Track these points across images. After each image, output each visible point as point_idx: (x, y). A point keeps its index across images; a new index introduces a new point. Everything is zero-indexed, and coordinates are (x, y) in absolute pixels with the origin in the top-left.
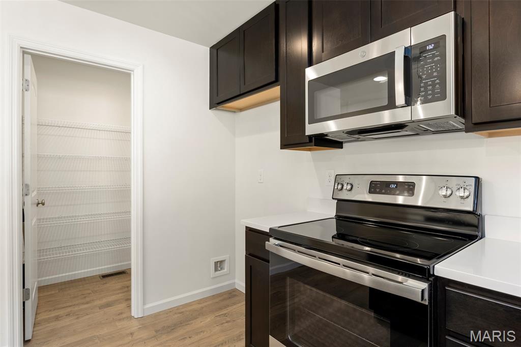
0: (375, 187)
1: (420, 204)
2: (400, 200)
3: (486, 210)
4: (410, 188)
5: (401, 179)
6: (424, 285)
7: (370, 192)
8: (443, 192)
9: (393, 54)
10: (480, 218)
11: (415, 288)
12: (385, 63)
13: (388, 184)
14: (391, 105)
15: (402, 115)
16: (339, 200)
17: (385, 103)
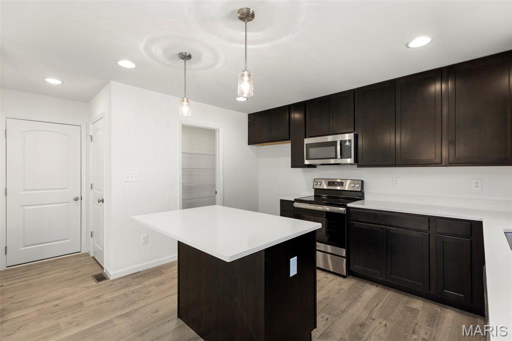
0: (330, 183)
1: (346, 189)
2: (339, 188)
3: (365, 190)
4: (341, 184)
5: (339, 181)
6: (345, 209)
7: (328, 185)
8: (352, 185)
9: (337, 141)
10: (363, 194)
11: (342, 209)
12: (334, 144)
13: (334, 182)
14: (336, 158)
15: (339, 161)
16: (315, 189)
17: (334, 156)
